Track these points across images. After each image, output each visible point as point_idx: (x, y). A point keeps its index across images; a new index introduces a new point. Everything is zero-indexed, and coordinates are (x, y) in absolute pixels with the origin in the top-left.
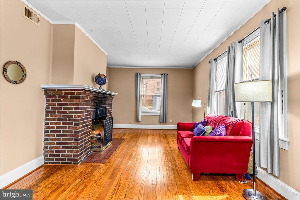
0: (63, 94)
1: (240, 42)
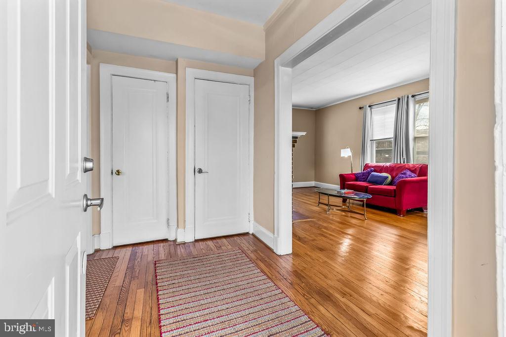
1: (413, 96)
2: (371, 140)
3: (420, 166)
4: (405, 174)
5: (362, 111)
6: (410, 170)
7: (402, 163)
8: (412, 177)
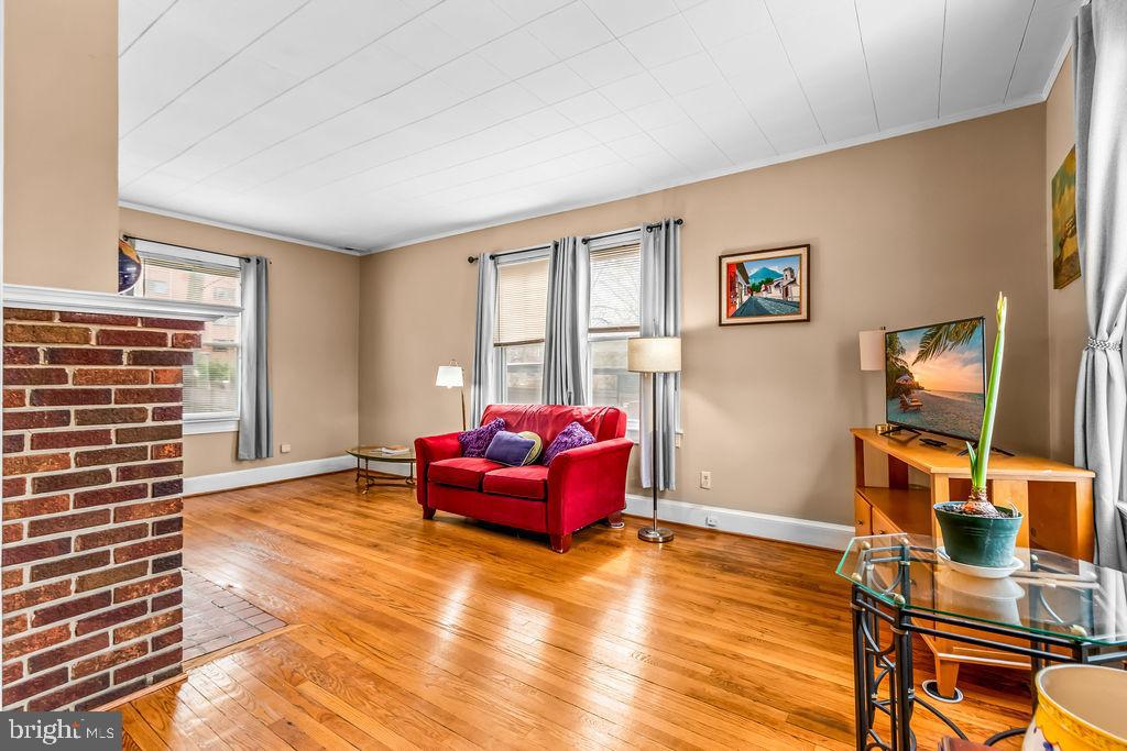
0: (93, 342)
1: (585, 241)
2: (495, 345)
3: (603, 413)
4: (569, 434)
5: (475, 268)
6: (581, 421)
7: (566, 403)
8: (585, 444)
